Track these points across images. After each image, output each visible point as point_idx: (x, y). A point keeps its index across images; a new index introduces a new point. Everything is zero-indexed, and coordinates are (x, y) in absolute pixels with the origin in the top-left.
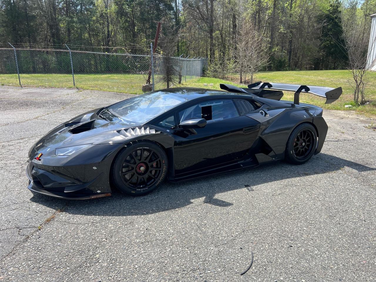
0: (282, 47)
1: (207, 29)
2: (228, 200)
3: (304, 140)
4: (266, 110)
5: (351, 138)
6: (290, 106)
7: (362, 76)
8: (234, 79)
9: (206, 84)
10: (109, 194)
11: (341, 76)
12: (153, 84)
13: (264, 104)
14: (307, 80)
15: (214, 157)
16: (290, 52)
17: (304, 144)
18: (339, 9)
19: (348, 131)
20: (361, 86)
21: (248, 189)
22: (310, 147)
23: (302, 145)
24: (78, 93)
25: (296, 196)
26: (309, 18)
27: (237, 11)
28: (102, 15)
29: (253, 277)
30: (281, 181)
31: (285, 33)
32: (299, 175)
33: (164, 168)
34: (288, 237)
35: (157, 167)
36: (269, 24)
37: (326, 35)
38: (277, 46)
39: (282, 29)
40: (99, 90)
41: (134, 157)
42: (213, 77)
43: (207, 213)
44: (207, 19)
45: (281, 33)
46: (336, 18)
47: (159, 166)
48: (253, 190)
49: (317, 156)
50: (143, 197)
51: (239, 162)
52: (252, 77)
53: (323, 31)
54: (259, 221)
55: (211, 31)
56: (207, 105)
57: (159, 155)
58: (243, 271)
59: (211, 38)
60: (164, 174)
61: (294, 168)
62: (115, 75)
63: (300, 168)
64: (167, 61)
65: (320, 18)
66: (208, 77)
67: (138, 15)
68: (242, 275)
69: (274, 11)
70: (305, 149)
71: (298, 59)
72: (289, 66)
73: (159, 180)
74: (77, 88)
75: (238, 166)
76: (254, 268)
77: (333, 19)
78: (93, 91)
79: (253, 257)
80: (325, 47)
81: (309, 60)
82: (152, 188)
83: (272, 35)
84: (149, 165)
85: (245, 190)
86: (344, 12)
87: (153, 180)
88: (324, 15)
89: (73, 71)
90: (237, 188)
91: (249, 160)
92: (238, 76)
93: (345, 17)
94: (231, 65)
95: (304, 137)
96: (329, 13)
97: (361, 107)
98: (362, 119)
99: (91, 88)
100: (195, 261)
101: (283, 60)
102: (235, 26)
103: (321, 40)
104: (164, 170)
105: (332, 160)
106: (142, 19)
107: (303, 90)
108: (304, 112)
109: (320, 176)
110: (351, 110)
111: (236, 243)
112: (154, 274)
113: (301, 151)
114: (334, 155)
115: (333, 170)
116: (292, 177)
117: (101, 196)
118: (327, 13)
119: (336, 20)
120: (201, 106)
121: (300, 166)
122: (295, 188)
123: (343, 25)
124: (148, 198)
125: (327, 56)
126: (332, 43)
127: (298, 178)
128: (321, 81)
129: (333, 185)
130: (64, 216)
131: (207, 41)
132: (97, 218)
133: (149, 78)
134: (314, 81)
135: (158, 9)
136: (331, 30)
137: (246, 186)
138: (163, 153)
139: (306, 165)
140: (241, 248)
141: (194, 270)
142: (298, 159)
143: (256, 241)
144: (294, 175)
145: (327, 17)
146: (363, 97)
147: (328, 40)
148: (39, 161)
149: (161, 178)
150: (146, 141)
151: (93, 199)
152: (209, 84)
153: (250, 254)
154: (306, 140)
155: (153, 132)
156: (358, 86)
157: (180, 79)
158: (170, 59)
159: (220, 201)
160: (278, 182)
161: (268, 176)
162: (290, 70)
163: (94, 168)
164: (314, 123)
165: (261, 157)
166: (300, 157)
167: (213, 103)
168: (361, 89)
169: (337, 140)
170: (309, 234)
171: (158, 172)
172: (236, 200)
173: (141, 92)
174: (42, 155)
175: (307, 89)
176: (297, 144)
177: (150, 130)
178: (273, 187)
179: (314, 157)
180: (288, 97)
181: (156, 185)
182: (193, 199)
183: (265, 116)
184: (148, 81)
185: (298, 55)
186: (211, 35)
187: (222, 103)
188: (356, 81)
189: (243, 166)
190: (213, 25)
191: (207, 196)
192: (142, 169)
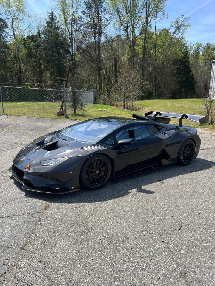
0: (150, 82)
1: (97, 68)
2: (152, 190)
3: (188, 150)
4: (165, 131)
5: (211, 147)
6: (176, 127)
7: (211, 105)
8: (118, 105)
9: (101, 110)
10: (79, 189)
11: (194, 104)
12: (65, 111)
13: (163, 127)
14: (171, 106)
15: (132, 164)
16: (155, 86)
17: (188, 152)
18: (188, 55)
19: (207, 142)
20: (210, 111)
21: (161, 183)
22: (192, 154)
23: (187, 153)
24: (9, 118)
25: (191, 185)
26: (168, 62)
27: (117, 55)
28: (15, 57)
29: (186, 231)
30: (178, 176)
31: (152, 72)
32: (188, 172)
33: (110, 171)
34: (196, 209)
35: (105, 170)
36: (141, 65)
37: (179, 74)
38: (147, 80)
39: (150, 69)
40: (24, 115)
41: (93, 164)
42: (103, 104)
43: (143, 198)
44: (96, 61)
45: (150, 72)
46: (186, 61)
47: (106, 170)
48: (164, 183)
49: (195, 160)
50: (98, 190)
51: (150, 166)
52: (132, 104)
53: (177, 71)
54: (176, 201)
55: (99, 70)
56: (131, 129)
57: (107, 163)
58: (179, 228)
59: (99, 74)
60: (109, 175)
61: (182, 168)
62: (28, 103)
63: (186, 168)
64: (74, 93)
65: (175, 62)
66: (100, 104)
67: (44, 57)
68: (179, 230)
69: (144, 56)
70: (189, 155)
71: (162, 91)
72: (156, 95)
74: (6, 114)
75: (151, 168)
76: (184, 226)
77: (184, 63)
78: (19, 116)
79: (181, 221)
80: (179, 82)
81: (169, 91)
82: (103, 184)
83: (143, 73)
84: (101, 169)
85: (159, 183)
86: (191, 57)
87: (103, 179)
88: (178, 60)
89: (2, 100)
90: (154, 182)
91: (157, 164)
92: (122, 103)
93: (191, 60)
94: (116, 95)
95: (188, 148)
96: (181, 58)
97: (211, 126)
98: (213, 133)
99: (17, 114)
100: (149, 225)
101: (151, 91)
102: (116, 66)
103: (176, 77)
105: (204, 162)
106: (47, 60)
107: (184, 118)
108: (186, 132)
109: (200, 172)
110: (205, 127)
111: (168, 213)
112: (129, 233)
113: (186, 157)
114: (204, 158)
115: (207, 169)
116: (184, 174)
117: (74, 191)
118: (180, 58)
119: (186, 63)
120: (128, 130)
121: (186, 167)
122: (188, 180)
123: (190, 66)
124: (102, 191)
125: (181, 88)
126: (184, 79)
127: (188, 174)
128: (181, 107)
129: (210, 177)
130: (54, 205)
131: (96, 77)
132: (77, 205)
133: (62, 106)
134: (177, 107)
135: (59, 53)
136: (183, 70)
137: (159, 181)
138: (109, 161)
139: (190, 166)
140: (172, 216)
141: (151, 230)
142: (185, 162)
143: (179, 212)
144: (185, 172)
145: (180, 60)
146: (212, 119)
147: (181, 77)
148: (29, 170)
149: (108, 178)
150: (99, 154)
152: (103, 110)
153: (179, 219)
154: (189, 150)
155: (103, 148)
156: (208, 112)
157: (82, 106)
158: (76, 91)
159: (147, 191)
160: (177, 177)
161: (170, 174)
162: (156, 99)
163: (70, 172)
164: (193, 139)
165: (165, 162)
166: (186, 161)
168: (210, 114)
169: (203, 149)
170: (207, 206)
171: (106, 174)
172: (157, 189)
173: (56, 117)
174: (30, 166)
175: (187, 117)
176: (184, 153)
177: (101, 147)
178: (176, 180)
179: (194, 160)
180: (174, 122)
181: (105, 182)
182: (130, 190)
183: (165, 135)
184: (61, 108)
185: (161, 88)
186: (99, 73)
187: (139, 127)
188: (207, 108)
189: (154, 168)
190: (100, 65)
191: (137, 188)
192: (98, 172)
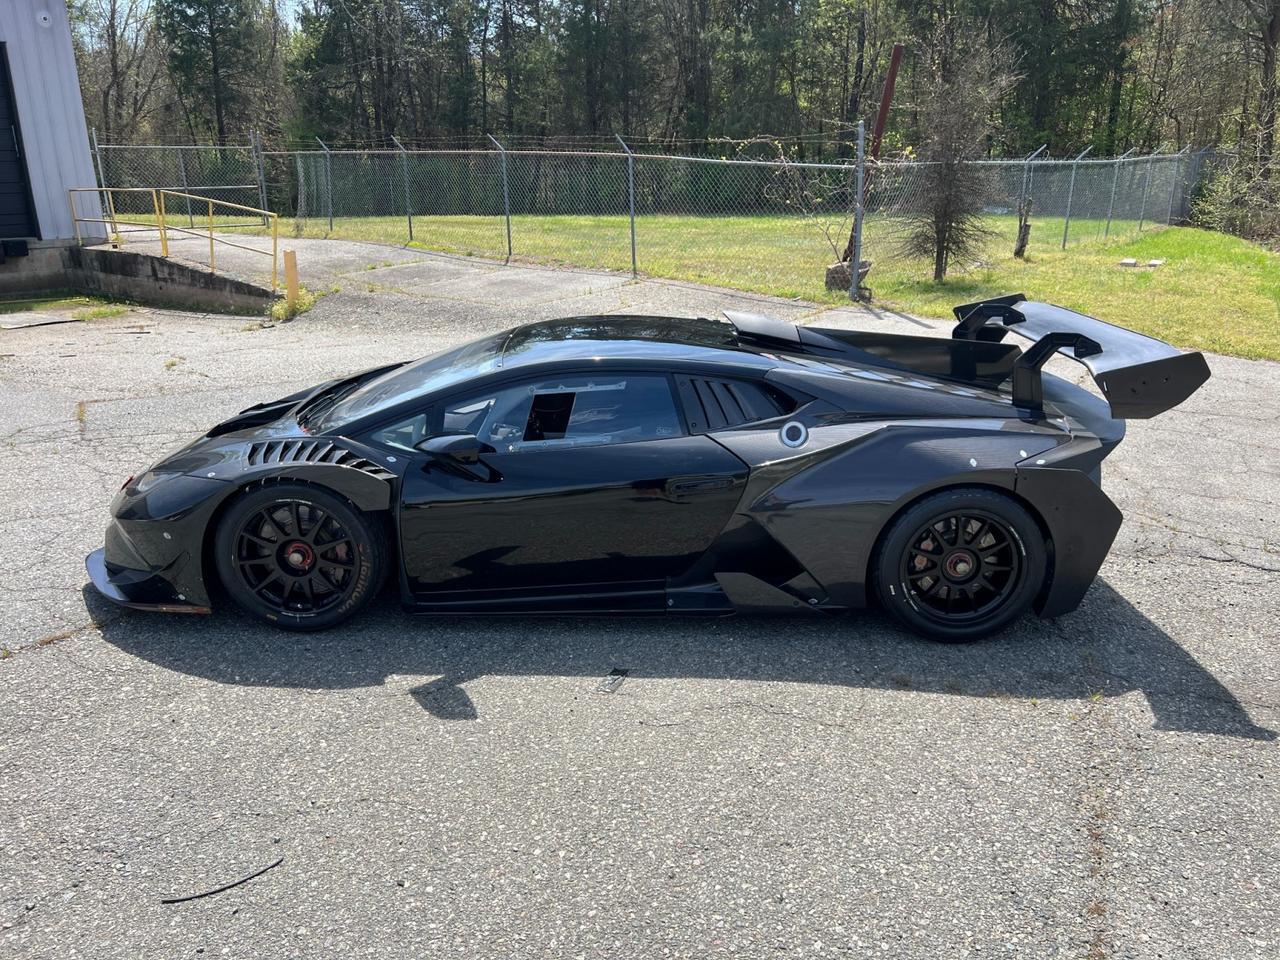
10: (206, 610)
13: (814, 398)
33: (363, 568)
56: (562, 389)
60: (363, 586)
68: (166, 903)
73: (350, 597)
82: (327, 617)
85: (592, 681)
104: (362, 572)
117: (183, 609)
120: (535, 392)
137: (618, 673)
149: (356, 593)
150: (301, 482)
151: (166, 613)
157: (1022, 241)
163: (165, 535)
164: (1020, 493)
165: (741, 587)
167: (587, 385)
175: (1086, 350)
181: (340, 610)
184: (849, 252)
187: (622, 385)
192: (295, 558)
